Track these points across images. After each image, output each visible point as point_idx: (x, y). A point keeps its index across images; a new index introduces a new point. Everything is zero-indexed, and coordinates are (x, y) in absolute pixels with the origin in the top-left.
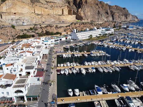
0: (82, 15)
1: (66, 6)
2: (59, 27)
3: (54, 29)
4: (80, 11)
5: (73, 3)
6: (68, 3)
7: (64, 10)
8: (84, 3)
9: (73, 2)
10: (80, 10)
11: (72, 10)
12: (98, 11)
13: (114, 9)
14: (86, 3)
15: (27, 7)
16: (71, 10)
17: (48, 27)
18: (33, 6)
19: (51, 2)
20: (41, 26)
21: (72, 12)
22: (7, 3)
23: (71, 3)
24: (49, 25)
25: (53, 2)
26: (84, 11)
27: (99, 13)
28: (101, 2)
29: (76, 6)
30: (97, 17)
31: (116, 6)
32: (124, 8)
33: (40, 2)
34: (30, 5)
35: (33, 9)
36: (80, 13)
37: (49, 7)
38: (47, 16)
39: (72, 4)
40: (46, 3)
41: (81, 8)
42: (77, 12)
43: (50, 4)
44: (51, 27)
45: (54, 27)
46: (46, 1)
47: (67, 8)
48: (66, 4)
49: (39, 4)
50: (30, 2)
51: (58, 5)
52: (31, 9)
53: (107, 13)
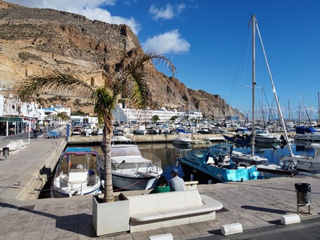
1: (101, 73)
2: (84, 104)
3: (72, 105)
5: (115, 69)
6: (104, 69)
7: (95, 80)
9: (115, 67)
12: (168, 87)
13: (197, 94)
15: (9, 63)
17: (56, 100)
18: (24, 64)
19: (66, 63)
20: (38, 95)
23: (111, 68)
24: (60, 97)
25: (70, 64)
27: (168, 90)
30: (165, 96)
31: (200, 91)
32: (216, 96)
33: (41, 60)
34: (16, 61)
35: (24, 69)
37: (62, 71)
39: (112, 70)
40: (55, 63)
43: (66, 67)
44: (64, 100)
45: (70, 102)
46: (55, 60)
47: (101, 77)
48: (100, 70)
49: (38, 63)
50: (18, 56)
51: (82, 70)
52: (17, 69)
53: (185, 98)
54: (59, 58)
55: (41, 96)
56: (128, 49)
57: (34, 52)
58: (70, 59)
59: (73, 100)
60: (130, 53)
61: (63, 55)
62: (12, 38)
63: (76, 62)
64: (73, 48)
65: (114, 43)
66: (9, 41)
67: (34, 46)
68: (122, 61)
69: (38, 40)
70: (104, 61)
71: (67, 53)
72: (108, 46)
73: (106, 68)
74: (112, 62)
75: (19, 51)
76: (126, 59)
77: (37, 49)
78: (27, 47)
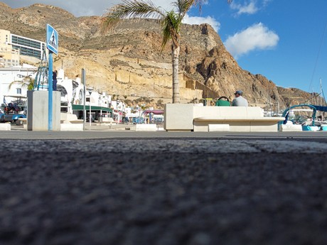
0: (217, 88)
1: (182, 75)
3: (155, 105)
4: (211, 81)
5: (197, 70)
6: (186, 70)
8: (219, 66)
9: (196, 68)
10: (210, 79)
11: (195, 81)
12: (253, 85)
13: (289, 93)
14: (225, 68)
15: (102, 70)
16: (192, 82)
17: (140, 101)
18: (114, 70)
19: (150, 66)
20: (125, 97)
21: (194, 85)
22: (64, 61)
23: (192, 69)
24: (144, 98)
25: (153, 67)
26: (219, 82)
27: (254, 88)
28: (257, 75)
29: (202, 75)
30: (250, 95)
31: (292, 89)
33: (128, 66)
34: (107, 68)
35: (114, 75)
36: (212, 85)
37: (146, 74)
38: (140, 87)
39: (193, 71)
40: (140, 67)
41: (213, 75)
42: (205, 84)
43: (149, 70)
44: (148, 101)
45: (154, 102)
46: (140, 65)
47: (182, 79)
48: (181, 71)
49: (126, 68)
50: (109, 63)
51: (165, 72)
52: (108, 75)
53: (273, 97)
54: (143, 63)
55: (128, 98)
56: (209, 48)
57: (122, 59)
58: (153, 63)
59: (156, 101)
60: (211, 52)
61: (147, 59)
62: (105, 48)
63: (159, 65)
64: (156, 53)
65: (195, 44)
66: (102, 51)
67: (122, 53)
68: (204, 61)
69: (125, 48)
70: (186, 62)
71: (150, 57)
72: (189, 47)
73: (187, 69)
74: (193, 63)
75: (110, 59)
76: (208, 58)
77: (125, 56)
78: (116, 55)
